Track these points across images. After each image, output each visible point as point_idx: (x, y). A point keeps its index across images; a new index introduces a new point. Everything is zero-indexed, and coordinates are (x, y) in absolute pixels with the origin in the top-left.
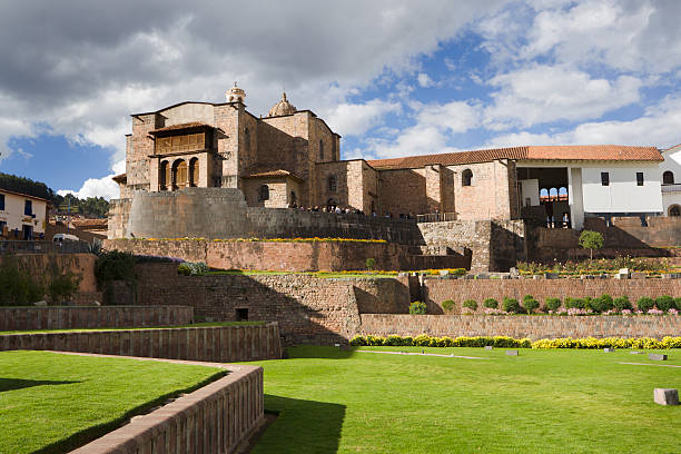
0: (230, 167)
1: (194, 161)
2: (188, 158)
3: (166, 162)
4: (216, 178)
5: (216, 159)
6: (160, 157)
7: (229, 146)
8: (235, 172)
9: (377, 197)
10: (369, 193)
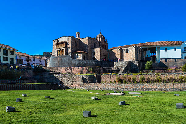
0: (70, 51)
1: (63, 50)
2: (62, 49)
3: (58, 50)
4: (67, 53)
5: (67, 49)
6: (57, 49)
7: (70, 46)
8: (71, 52)
9: (107, 56)
10: (104, 55)
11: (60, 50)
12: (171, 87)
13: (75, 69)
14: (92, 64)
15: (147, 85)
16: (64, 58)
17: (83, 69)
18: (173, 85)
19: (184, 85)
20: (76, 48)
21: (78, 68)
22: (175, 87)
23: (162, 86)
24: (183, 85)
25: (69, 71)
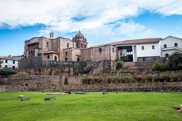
0: (41, 51)
1: (34, 51)
6: (29, 50)
7: (41, 47)
8: (42, 53)
9: (80, 56)
10: (77, 56)
11: (32, 51)
12: (137, 88)
13: (44, 70)
14: (63, 64)
15: (112, 86)
16: (34, 60)
17: (52, 70)
18: (139, 85)
19: (151, 85)
20: (48, 48)
21: (47, 69)
22: (141, 87)
23: (127, 87)
24: (149, 85)
25: (38, 73)
